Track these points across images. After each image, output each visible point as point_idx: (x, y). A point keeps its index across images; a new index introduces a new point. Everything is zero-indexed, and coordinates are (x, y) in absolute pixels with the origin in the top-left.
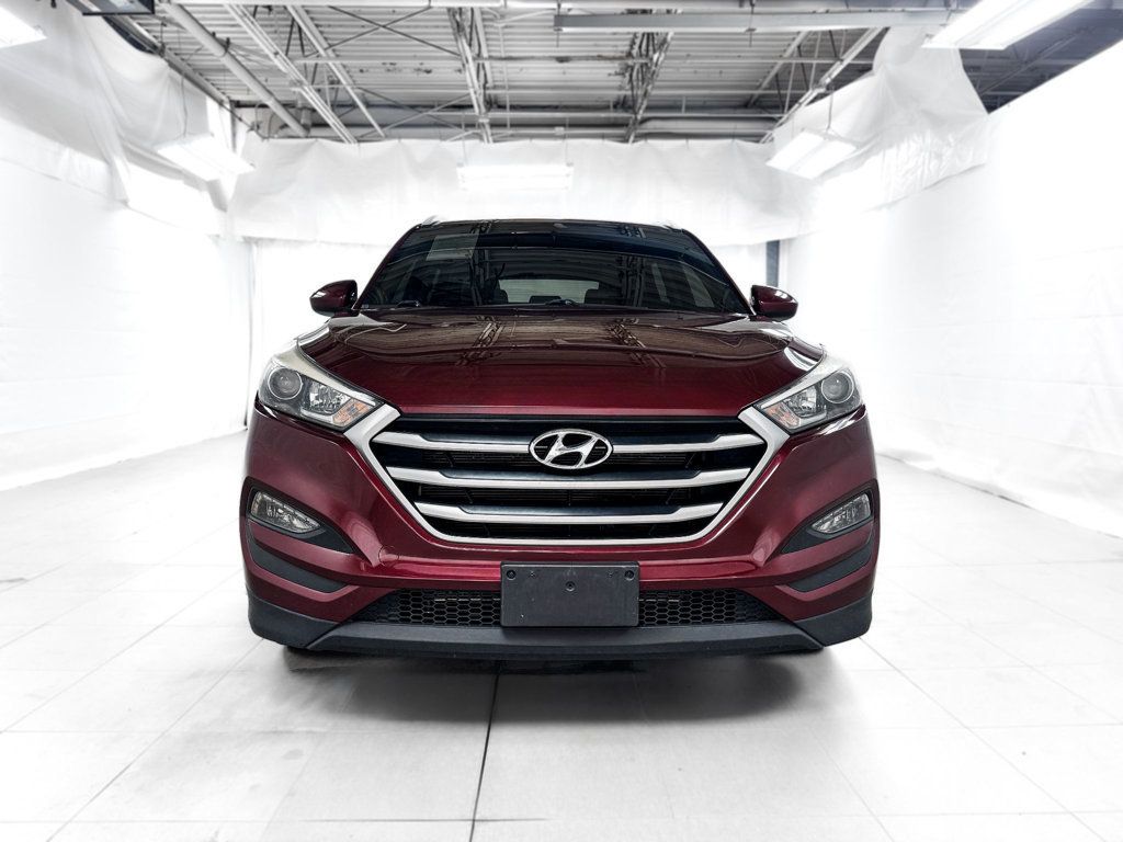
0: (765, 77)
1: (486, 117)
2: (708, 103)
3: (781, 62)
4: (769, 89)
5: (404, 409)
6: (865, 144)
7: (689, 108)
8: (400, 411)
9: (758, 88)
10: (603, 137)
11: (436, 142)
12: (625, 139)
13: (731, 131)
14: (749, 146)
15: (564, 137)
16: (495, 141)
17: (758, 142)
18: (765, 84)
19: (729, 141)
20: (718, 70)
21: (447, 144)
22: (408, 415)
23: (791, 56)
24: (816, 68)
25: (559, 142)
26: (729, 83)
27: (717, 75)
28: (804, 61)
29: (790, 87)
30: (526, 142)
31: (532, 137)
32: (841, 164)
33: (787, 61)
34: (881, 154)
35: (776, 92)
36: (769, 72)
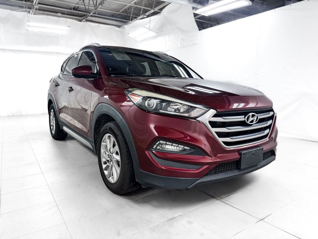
0: (121, 9)
1: (38, 6)
2: (102, 14)
3: (129, 5)
4: (122, 13)
5: (218, 110)
6: (158, 33)
7: (98, 14)
8: (217, 111)
9: (118, 11)
10: (73, 19)
11: (9, 11)
12: (81, 21)
13: (112, 23)
14: (117, 28)
15: (59, 17)
16: (34, 14)
17: (119, 28)
18: (121, 11)
19: (111, 26)
20: (109, 4)
21: (14, 13)
22: (219, 112)
23: (133, 4)
24: (143, 10)
25: (58, 18)
26: (111, 9)
27: (108, 6)
28: (137, 6)
29: (132, 14)
30: (46, 16)
31: (48, 15)
32: (149, 38)
33: (131, 5)
34: (163, 37)
35: (126, 14)
36: (123, 8)
